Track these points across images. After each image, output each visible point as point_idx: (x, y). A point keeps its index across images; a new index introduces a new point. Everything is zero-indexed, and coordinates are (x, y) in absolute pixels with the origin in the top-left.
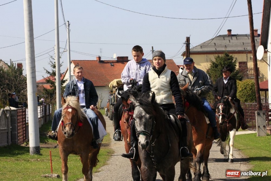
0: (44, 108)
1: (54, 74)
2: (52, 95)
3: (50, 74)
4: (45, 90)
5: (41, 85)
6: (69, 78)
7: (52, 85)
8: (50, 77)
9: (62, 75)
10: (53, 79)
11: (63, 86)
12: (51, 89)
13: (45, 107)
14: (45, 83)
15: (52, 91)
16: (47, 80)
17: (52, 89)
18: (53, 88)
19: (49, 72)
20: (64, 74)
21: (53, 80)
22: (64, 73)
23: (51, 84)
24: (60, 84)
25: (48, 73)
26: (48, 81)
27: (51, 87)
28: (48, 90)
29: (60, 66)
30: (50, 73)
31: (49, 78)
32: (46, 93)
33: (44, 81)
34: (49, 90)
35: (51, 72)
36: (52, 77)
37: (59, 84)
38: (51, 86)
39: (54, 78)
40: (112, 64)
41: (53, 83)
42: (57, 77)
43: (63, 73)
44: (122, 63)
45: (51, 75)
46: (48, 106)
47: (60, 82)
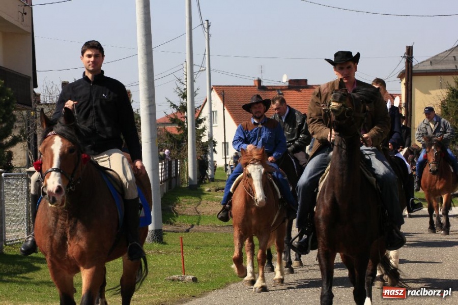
0: (167, 165)
1: (183, 109)
2: (180, 143)
4: (169, 135)
5: (161, 127)
6: (208, 115)
7: (179, 128)
8: (177, 113)
9: (197, 110)
10: (181, 118)
11: (199, 128)
12: (178, 134)
13: (170, 163)
14: (167, 124)
15: (181, 137)
16: (172, 118)
17: (181, 134)
18: (182, 132)
19: (175, 106)
20: (200, 109)
21: (183, 119)
22: (200, 106)
23: (179, 126)
24: (195, 126)
25: (173, 107)
26: (174, 121)
27: (179, 131)
28: (173, 136)
29: (193, 94)
30: (177, 107)
31: (175, 116)
32: (170, 140)
33: (168, 121)
34: (175, 135)
35: (178, 105)
36: (180, 114)
37: (192, 125)
38: (178, 129)
39: (183, 116)
40: (281, 92)
41: (182, 125)
42: (189, 114)
43: (198, 107)
44: (297, 91)
45: (178, 110)
46: (174, 162)
47: (195, 123)
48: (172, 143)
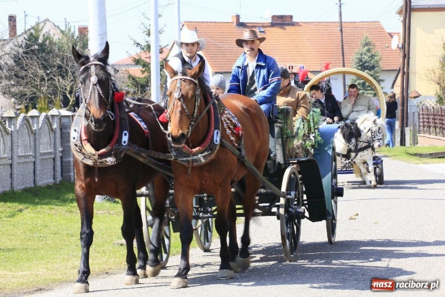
1: (148, 48)
2: (144, 88)
3: (141, 48)
4: (132, 78)
5: (124, 69)
7: (144, 70)
8: (140, 53)
9: (164, 50)
10: (146, 58)
12: (142, 76)
14: (131, 65)
15: (145, 80)
16: (135, 59)
17: (145, 78)
18: (146, 74)
19: (138, 44)
20: (169, 47)
21: (147, 60)
22: (168, 45)
23: (143, 67)
25: (137, 46)
26: (137, 61)
27: (143, 74)
28: (137, 79)
29: (159, 32)
30: (141, 46)
31: (139, 56)
32: (133, 84)
33: (131, 62)
34: (139, 78)
35: (144, 44)
36: (144, 54)
38: (142, 71)
39: (148, 56)
40: (262, 30)
41: (146, 66)
44: (282, 28)
48: (135, 87)
